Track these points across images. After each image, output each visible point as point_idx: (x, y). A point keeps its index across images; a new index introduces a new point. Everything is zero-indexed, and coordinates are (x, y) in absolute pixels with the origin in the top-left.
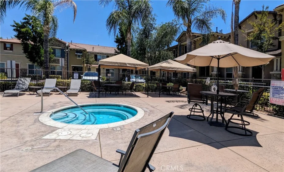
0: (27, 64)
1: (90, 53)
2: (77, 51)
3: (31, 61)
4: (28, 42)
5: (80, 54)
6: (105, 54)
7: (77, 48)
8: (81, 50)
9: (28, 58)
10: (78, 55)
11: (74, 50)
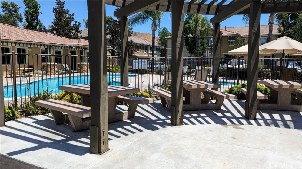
0: (187, 55)
1: (245, 37)
2: (230, 37)
3: (189, 52)
4: (188, 36)
5: (233, 41)
6: (265, 36)
7: (231, 34)
8: (234, 36)
9: (188, 50)
10: (231, 42)
11: (227, 36)
